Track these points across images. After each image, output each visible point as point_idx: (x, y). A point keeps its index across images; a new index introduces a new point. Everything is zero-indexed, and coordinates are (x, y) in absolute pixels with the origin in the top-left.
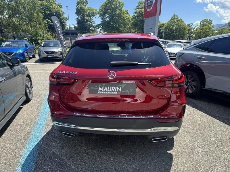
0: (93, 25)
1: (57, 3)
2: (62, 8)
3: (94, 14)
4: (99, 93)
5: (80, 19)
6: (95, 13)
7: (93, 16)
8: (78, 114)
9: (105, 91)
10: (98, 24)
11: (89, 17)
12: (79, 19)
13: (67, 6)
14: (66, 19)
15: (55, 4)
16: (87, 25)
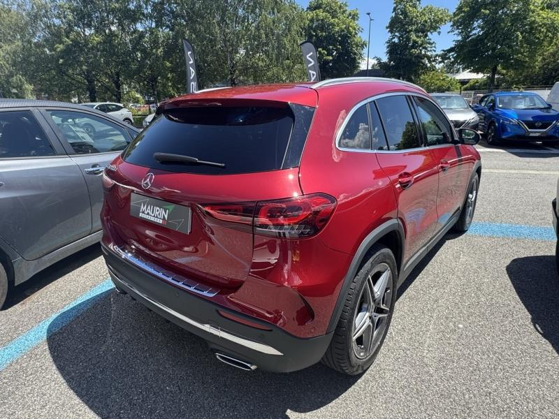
0: (429, 54)
1: (349, 10)
2: (357, 20)
3: (437, 23)
4: (140, 215)
5: (396, 40)
6: (441, 20)
7: (435, 29)
10: (445, 49)
11: (420, 34)
12: (393, 40)
13: (369, 14)
14: (363, 45)
15: (344, 12)
16: (411, 54)
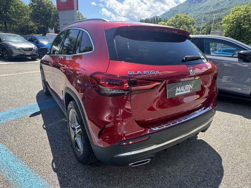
4: (176, 94)
8: (157, 129)
9: (182, 91)
